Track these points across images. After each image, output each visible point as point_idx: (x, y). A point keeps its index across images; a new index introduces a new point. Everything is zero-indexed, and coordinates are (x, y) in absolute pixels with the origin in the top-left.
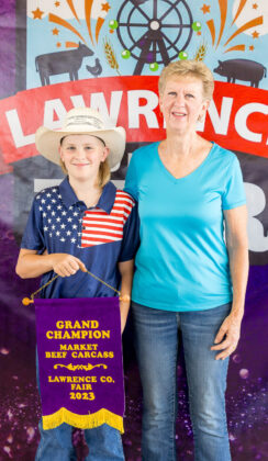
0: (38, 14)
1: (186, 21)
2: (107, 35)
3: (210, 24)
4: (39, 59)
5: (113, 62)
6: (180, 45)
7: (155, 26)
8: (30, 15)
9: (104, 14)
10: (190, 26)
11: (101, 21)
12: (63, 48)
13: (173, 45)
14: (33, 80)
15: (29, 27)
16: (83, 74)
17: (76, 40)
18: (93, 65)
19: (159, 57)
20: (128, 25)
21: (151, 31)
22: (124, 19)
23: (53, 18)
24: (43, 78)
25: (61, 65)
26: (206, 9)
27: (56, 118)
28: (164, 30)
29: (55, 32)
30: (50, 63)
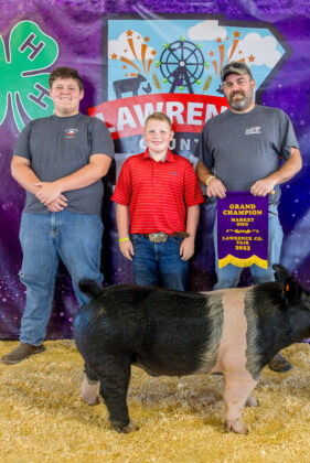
0: (114, 56)
1: (200, 61)
2: (154, 69)
3: (214, 63)
4: (115, 83)
5: (158, 85)
6: (197, 76)
7: (182, 64)
8: (110, 57)
9: (152, 57)
10: (203, 64)
11: (151, 61)
12: (129, 77)
13: (193, 75)
14: (112, 96)
15: (109, 63)
16: (141, 92)
17: (136, 72)
18: (146, 86)
19: (184, 83)
20: (167, 63)
21: (180, 68)
22: (164, 60)
23: (123, 59)
24: (118, 94)
25: (128, 87)
26: (212, 54)
27: (125, 118)
28: (188, 67)
29: (125, 67)
30: (122, 86)
